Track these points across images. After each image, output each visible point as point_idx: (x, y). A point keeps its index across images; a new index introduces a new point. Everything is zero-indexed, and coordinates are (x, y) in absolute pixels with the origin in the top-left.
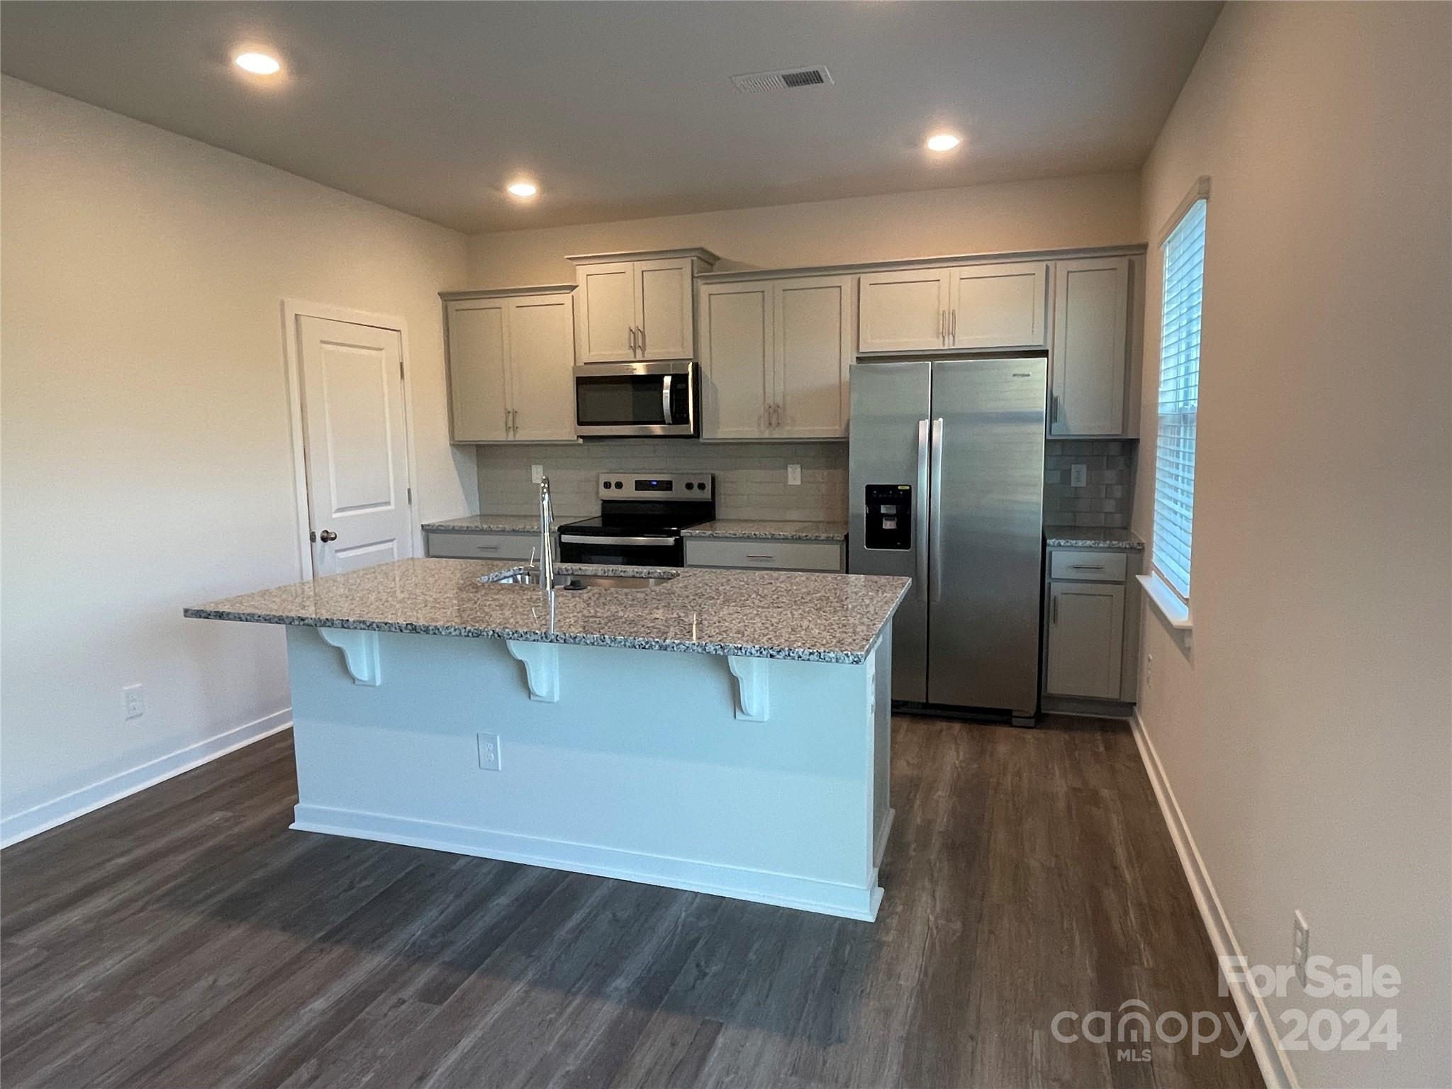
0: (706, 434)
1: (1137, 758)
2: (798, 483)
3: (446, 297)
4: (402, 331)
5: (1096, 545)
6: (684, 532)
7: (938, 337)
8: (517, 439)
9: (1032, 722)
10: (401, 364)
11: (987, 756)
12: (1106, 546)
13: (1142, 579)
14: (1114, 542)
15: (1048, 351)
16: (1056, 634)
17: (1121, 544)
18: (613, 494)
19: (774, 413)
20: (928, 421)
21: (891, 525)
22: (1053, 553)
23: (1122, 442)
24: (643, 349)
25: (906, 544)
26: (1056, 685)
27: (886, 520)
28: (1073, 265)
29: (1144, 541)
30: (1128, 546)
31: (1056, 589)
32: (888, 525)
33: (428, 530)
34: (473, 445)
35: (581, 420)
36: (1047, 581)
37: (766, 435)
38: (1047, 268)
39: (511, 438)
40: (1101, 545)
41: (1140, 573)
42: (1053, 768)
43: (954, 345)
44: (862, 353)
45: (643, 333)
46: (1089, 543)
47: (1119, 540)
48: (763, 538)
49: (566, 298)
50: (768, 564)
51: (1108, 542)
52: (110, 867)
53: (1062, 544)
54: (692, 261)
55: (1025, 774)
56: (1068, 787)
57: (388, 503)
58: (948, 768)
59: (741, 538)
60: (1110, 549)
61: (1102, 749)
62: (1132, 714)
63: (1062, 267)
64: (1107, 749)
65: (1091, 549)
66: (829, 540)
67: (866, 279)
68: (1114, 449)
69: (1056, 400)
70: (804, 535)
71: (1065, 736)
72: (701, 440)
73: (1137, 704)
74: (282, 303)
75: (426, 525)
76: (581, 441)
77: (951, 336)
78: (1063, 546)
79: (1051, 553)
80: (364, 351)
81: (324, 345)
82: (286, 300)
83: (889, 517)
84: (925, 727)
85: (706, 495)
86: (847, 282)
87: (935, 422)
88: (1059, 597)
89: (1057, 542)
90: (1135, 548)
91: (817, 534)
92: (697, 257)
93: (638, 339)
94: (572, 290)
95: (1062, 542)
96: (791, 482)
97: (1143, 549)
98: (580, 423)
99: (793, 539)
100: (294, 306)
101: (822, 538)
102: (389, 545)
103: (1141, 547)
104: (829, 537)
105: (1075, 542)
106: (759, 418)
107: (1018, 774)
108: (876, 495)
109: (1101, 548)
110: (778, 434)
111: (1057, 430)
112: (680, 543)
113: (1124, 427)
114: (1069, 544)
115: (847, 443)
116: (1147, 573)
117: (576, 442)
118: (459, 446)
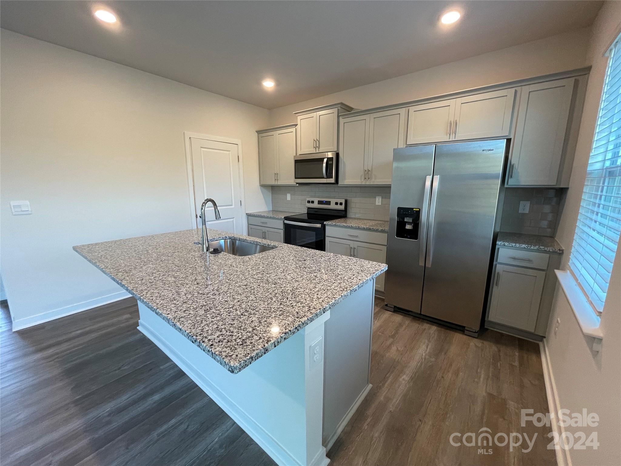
0: (340, 183)
1: (541, 377)
2: (380, 204)
3: (259, 132)
4: (239, 145)
5: (529, 248)
6: (325, 223)
7: (447, 135)
8: (278, 184)
9: (476, 335)
10: (238, 156)
11: (443, 354)
12: (535, 248)
13: (558, 273)
14: (542, 247)
15: (511, 139)
16: (496, 292)
17: (546, 249)
18: (311, 205)
19: (367, 174)
20: (431, 176)
21: (409, 227)
22: (500, 249)
23: (556, 190)
24: (319, 148)
25: (416, 238)
26: (494, 316)
27: (408, 224)
28: (533, 87)
29: (563, 248)
30: (551, 250)
31: (499, 268)
32: (408, 227)
33: (248, 215)
34: (270, 186)
35: (296, 177)
36: (494, 263)
37: (364, 183)
38: (516, 92)
39: (276, 183)
40: (532, 248)
41: (558, 268)
42: (481, 373)
43: (455, 138)
44: (408, 145)
45: (319, 141)
46: (524, 246)
47: (545, 246)
48: (355, 228)
49: (293, 130)
50: (356, 239)
51: (537, 247)
52: (73, 334)
53: (506, 245)
54: (338, 109)
55: (461, 374)
56: (486, 392)
57: (231, 205)
58: (417, 358)
59: (346, 227)
60: (538, 251)
61: (516, 364)
62: (542, 340)
63: (526, 89)
64: (521, 364)
65: (524, 249)
66: (383, 231)
67: (412, 109)
68: (552, 193)
69: (513, 166)
70: (372, 228)
71: (494, 348)
72: (339, 185)
73: (546, 338)
74: (184, 133)
75: (247, 213)
76: (298, 185)
77: (454, 134)
78: (506, 246)
79: (499, 249)
80: (222, 152)
81: (202, 149)
82: (185, 132)
83: (409, 223)
84: (417, 325)
85: (342, 207)
86: (403, 111)
87: (435, 177)
88: (501, 273)
89: (503, 243)
90: (556, 252)
91: (377, 228)
92: (340, 107)
93: (317, 143)
94: (296, 126)
95: (506, 244)
96: (377, 204)
97: (563, 253)
98: (296, 178)
99: (367, 229)
100: (188, 134)
101: (380, 230)
102: (232, 220)
103: (561, 252)
104: (383, 230)
105: (514, 244)
106: (361, 176)
107: (457, 373)
108: (403, 212)
109: (532, 249)
110: (368, 183)
111: (511, 182)
112: (324, 227)
113: (558, 180)
114: (511, 245)
115: (390, 187)
116: (563, 269)
117: (296, 185)
118: (263, 186)
